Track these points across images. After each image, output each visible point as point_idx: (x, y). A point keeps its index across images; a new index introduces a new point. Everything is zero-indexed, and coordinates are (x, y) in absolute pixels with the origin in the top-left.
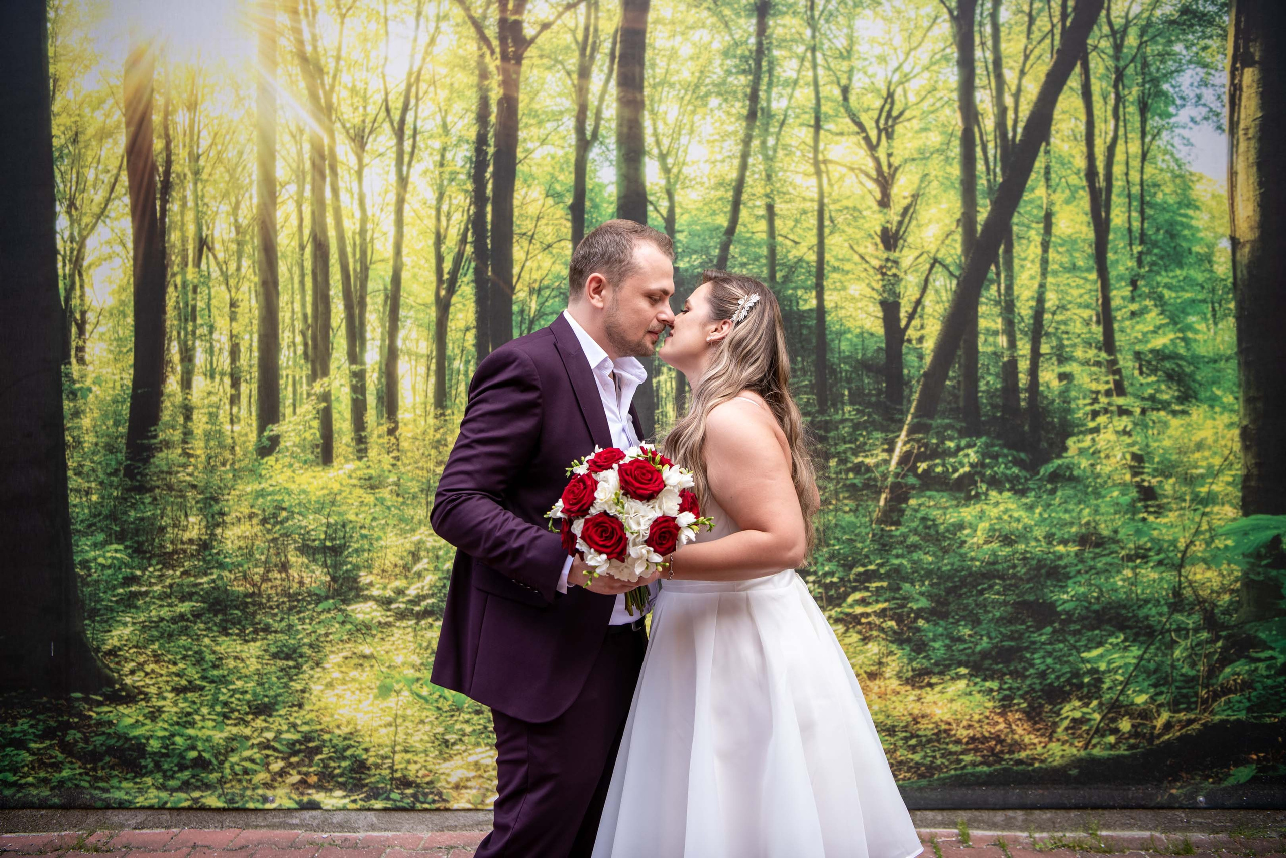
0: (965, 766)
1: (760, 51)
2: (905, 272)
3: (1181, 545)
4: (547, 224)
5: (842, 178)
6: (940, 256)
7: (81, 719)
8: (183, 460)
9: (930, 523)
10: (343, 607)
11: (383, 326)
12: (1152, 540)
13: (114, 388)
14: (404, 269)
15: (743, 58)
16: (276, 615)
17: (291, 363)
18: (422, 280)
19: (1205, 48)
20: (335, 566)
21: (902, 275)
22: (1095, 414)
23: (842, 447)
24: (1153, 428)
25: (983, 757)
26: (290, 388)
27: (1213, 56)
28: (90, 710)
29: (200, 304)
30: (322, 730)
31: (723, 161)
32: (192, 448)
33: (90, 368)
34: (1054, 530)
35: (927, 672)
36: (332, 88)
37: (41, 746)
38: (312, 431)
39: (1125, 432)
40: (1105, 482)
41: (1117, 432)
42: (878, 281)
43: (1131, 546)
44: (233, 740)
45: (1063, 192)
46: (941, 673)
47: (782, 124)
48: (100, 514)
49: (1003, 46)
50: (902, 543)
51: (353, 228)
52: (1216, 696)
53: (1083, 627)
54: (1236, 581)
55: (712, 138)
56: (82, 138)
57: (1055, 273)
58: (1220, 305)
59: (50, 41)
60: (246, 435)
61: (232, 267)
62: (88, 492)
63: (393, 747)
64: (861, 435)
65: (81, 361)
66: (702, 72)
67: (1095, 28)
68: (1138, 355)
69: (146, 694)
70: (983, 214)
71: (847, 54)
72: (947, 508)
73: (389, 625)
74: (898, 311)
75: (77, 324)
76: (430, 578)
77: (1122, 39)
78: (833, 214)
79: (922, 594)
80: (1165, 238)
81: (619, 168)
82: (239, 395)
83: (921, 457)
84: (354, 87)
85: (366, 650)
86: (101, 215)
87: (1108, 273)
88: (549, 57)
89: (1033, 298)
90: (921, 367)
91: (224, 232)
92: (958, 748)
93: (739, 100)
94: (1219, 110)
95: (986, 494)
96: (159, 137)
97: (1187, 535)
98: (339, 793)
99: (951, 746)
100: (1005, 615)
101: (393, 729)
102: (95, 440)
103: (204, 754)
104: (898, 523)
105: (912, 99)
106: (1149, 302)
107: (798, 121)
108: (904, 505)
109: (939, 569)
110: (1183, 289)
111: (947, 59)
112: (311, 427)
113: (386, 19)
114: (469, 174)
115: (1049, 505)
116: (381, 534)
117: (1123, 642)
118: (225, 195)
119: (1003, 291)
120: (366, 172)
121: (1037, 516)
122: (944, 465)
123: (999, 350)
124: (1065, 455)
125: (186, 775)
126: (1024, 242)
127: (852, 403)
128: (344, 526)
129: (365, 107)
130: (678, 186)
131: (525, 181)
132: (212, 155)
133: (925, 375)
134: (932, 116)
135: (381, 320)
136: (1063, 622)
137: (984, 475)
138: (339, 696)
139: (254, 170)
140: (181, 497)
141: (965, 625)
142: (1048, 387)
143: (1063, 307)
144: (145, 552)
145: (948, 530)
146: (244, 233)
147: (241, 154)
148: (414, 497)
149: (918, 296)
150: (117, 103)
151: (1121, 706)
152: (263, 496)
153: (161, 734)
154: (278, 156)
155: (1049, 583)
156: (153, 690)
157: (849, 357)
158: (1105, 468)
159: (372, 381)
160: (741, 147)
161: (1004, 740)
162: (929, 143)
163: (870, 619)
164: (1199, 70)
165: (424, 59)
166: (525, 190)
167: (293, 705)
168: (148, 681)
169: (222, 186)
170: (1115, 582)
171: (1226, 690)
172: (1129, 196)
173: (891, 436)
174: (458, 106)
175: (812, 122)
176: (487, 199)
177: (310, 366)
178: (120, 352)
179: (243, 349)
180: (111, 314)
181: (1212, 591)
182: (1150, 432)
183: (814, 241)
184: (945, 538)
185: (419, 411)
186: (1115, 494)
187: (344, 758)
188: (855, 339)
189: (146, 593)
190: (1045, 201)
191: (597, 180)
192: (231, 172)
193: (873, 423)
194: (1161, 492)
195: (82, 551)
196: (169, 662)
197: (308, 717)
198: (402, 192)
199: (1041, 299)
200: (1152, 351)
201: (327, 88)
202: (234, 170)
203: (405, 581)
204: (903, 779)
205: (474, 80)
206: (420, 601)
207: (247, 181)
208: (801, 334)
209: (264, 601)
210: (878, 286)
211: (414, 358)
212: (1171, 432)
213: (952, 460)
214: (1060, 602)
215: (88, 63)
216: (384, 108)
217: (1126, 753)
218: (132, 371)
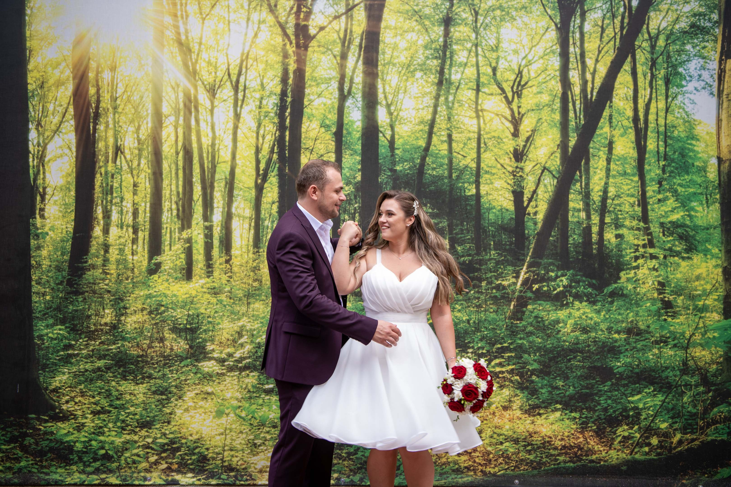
0: (560, 463)
1: (446, 46)
2: (527, 175)
3: (687, 335)
4: (321, 143)
5: (491, 120)
6: (547, 165)
7: (34, 431)
8: (103, 276)
9: (540, 319)
10: (196, 364)
11: (224, 200)
12: (670, 332)
13: (62, 233)
14: (237, 167)
15: (435, 49)
16: (156, 368)
17: (169, 220)
18: (248, 174)
19: (704, 48)
20: (192, 340)
21: (525, 176)
22: (636, 258)
23: (489, 275)
24: (670, 267)
25: (570, 457)
26: (168, 235)
27: (709, 52)
28: (40, 425)
29: (116, 185)
30: (181, 437)
31: (423, 109)
32: (108, 269)
33: (48, 221)
34: (612, 325)
35: (538, 407)
36: (197, 60)
37: (8, 447)
38: (181, 260)
39: (654, 269)
40: (642, 298)
41: (649, 269)
42: (511, 180)
43: (658, 335)
44: (127, 443)
45: (619, 130)
46: (546, 407)
47: (458, 88)
48: (51, 308)
49: (586, 45)
50: (523, 331)
51: (207, 142)
52: (709, 425)
53: (629, 382)
54: (720, 357)
55: (417, 96)
56: (46, 85)
57: (614, 177)
58: (711, 196)
59: (27, 28)
60: (141, 262)
61: (135, 163)
62: (44, 294)
63: (224, 447)
64: (500, 268)
65: (42, 217)
66: (412, 57)
67: (640, 35)
68: (662, 225)
69: (75, 415)
70: (572, 142)
71: (496, 49)
72: (549, 311)
73: (223, 374)
74: (523, 197)
75: (40, 195)
76: (248, 347)
77: (656, 42)
78: (486, 140)
79: (535, 361)
80: (679, 157)
81: (363, 112)
82: (137, 239)
83: (535, 282)
84: (209, 60)
85: (209, 389)
86: (57, 130)
87: (645, 177)
88: (324, 47)
89: (601, 190)
90: (535, 229)
91: (131, 143)
92: (556, 452)
93: (433, 74)
94: (711, 84)
95: (572, 303)
96: (93, 86)
97: (691, 329)
98: (190, 475)
99: (551, 451)
100: (583, 374)
101: (224, 436)
102: (49, 263)
103: (109, 452)
104: (521, 319)
105: (533, 75)
106: (668, 194)
107: (467, 87)
108: (525, 309)
109: (545, 346)
110: (689, 187)
111: (553, 52)
112: (180, 258)
113: (229, 22)
114: (276, 113)
115: (609, 310)
116: (220, 321)
117: (653, 391)
118: (132, 121)
119: (583, 186)
120: (215, 110)
121: (602, 316)
122: (548, 286)
123: (581, 220)
124: (619, 281)
125: (98, 464)
126: (596, 158)
127: (495, 249)
128: (198, 316)
129: (216, 73)
130: (397, 123)
131: (309, 118)
132: (124, 98)
133: (538, 234)
134: (544, 85)
135: (223, 196)
136: (618, 379)
137: (571, 292)
138: (192, 417)
139: (149, 107)
140: (101, 298)
141: (560, 380)
142: (609, 242)
143: (618, 196)
144: (78, 330)
145: (550, 324)
146: (143, 144)
147: (142, 97)
148: (240, 300)
149: (534, 188)
150: (68, 65)
151: (651, 430)
152: (150, 298)
153: (83, 439)
154: (164, 100)
155: (609, 356)
156: (79, 413)
157: (494, 223)
158: (642, 290)
159: (217, 232)
160: (433, 101)
161: (583, 448)
162: (542, 100)
163: (504, 375)
164: (700, 60)
165: (251, 46)
166: (309, 123)
167: (165, 422)
168: (76, 407)
169: (130, 116)
170: (648, 357)
171: (715, 422)
172: (658, 132)
173: (518, 269)
174: (270, 74)
175: (475, 88)
176: (286, 128)
177: (180, 222)
178: (66, 212)
179: (140, 212)
180: (61, 190)
181: (706, 363)
182: (669, 269)
183: (475, 156)
184: (549, 329)
185: (244, 250)
186: (648, 305)
187: (194, 454)
188: (497, 213)
189: (78, 355)
190: (609, 135)
191: (350, 118)
192: (136, 108)
193: (507, 261)
194: (675, 304)
195: (39, 330)
196: (90, 396)
197: (173, 429)
198: (237, 123)
199: (605, 191)
200: (670, 222)
201: (194, 61)
202: (138, 107)
203: (233, 349)
204: (523, 470)
205: (280, 59)
206: (242, 360)
207: (145, 113)
208: (467, 209)
209: (149, 360)
210: (511, 182)
211: (241, 218)
212: (681, 269)
213: (553, 283)
214: (616, 367)
215: (50, 41)
216: (227, 73)
217: (655, 458)
218: (73, 223)
